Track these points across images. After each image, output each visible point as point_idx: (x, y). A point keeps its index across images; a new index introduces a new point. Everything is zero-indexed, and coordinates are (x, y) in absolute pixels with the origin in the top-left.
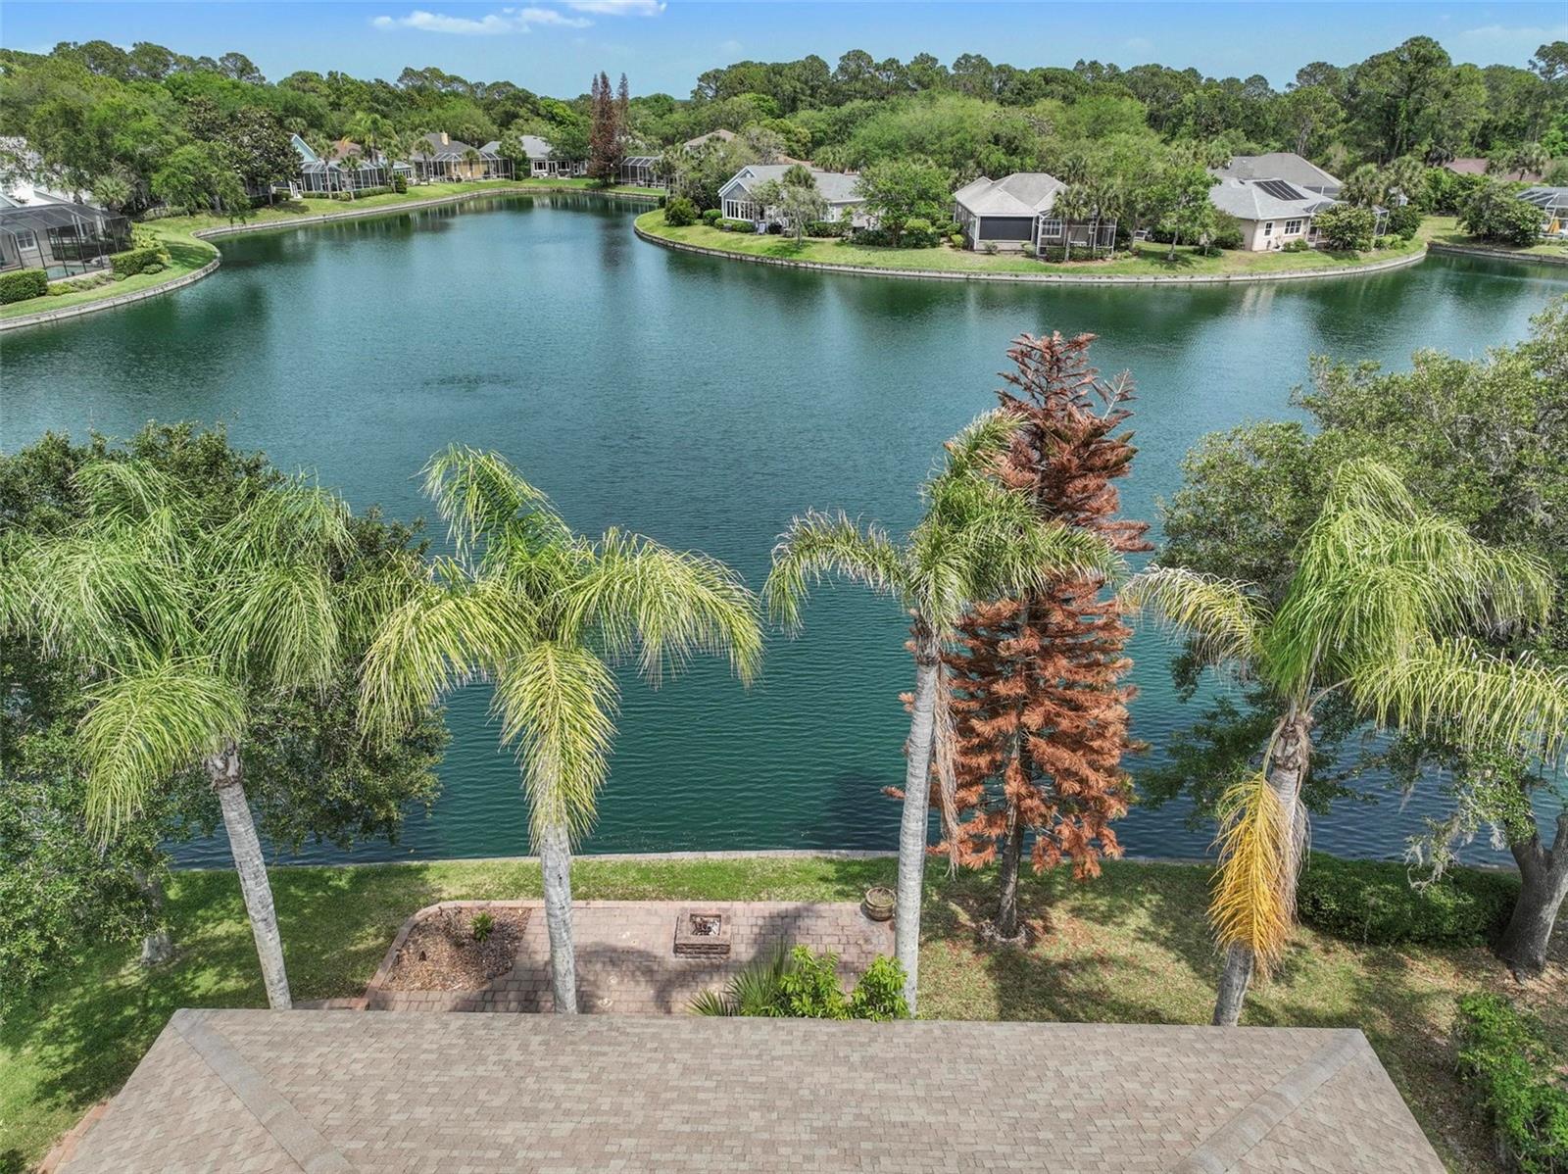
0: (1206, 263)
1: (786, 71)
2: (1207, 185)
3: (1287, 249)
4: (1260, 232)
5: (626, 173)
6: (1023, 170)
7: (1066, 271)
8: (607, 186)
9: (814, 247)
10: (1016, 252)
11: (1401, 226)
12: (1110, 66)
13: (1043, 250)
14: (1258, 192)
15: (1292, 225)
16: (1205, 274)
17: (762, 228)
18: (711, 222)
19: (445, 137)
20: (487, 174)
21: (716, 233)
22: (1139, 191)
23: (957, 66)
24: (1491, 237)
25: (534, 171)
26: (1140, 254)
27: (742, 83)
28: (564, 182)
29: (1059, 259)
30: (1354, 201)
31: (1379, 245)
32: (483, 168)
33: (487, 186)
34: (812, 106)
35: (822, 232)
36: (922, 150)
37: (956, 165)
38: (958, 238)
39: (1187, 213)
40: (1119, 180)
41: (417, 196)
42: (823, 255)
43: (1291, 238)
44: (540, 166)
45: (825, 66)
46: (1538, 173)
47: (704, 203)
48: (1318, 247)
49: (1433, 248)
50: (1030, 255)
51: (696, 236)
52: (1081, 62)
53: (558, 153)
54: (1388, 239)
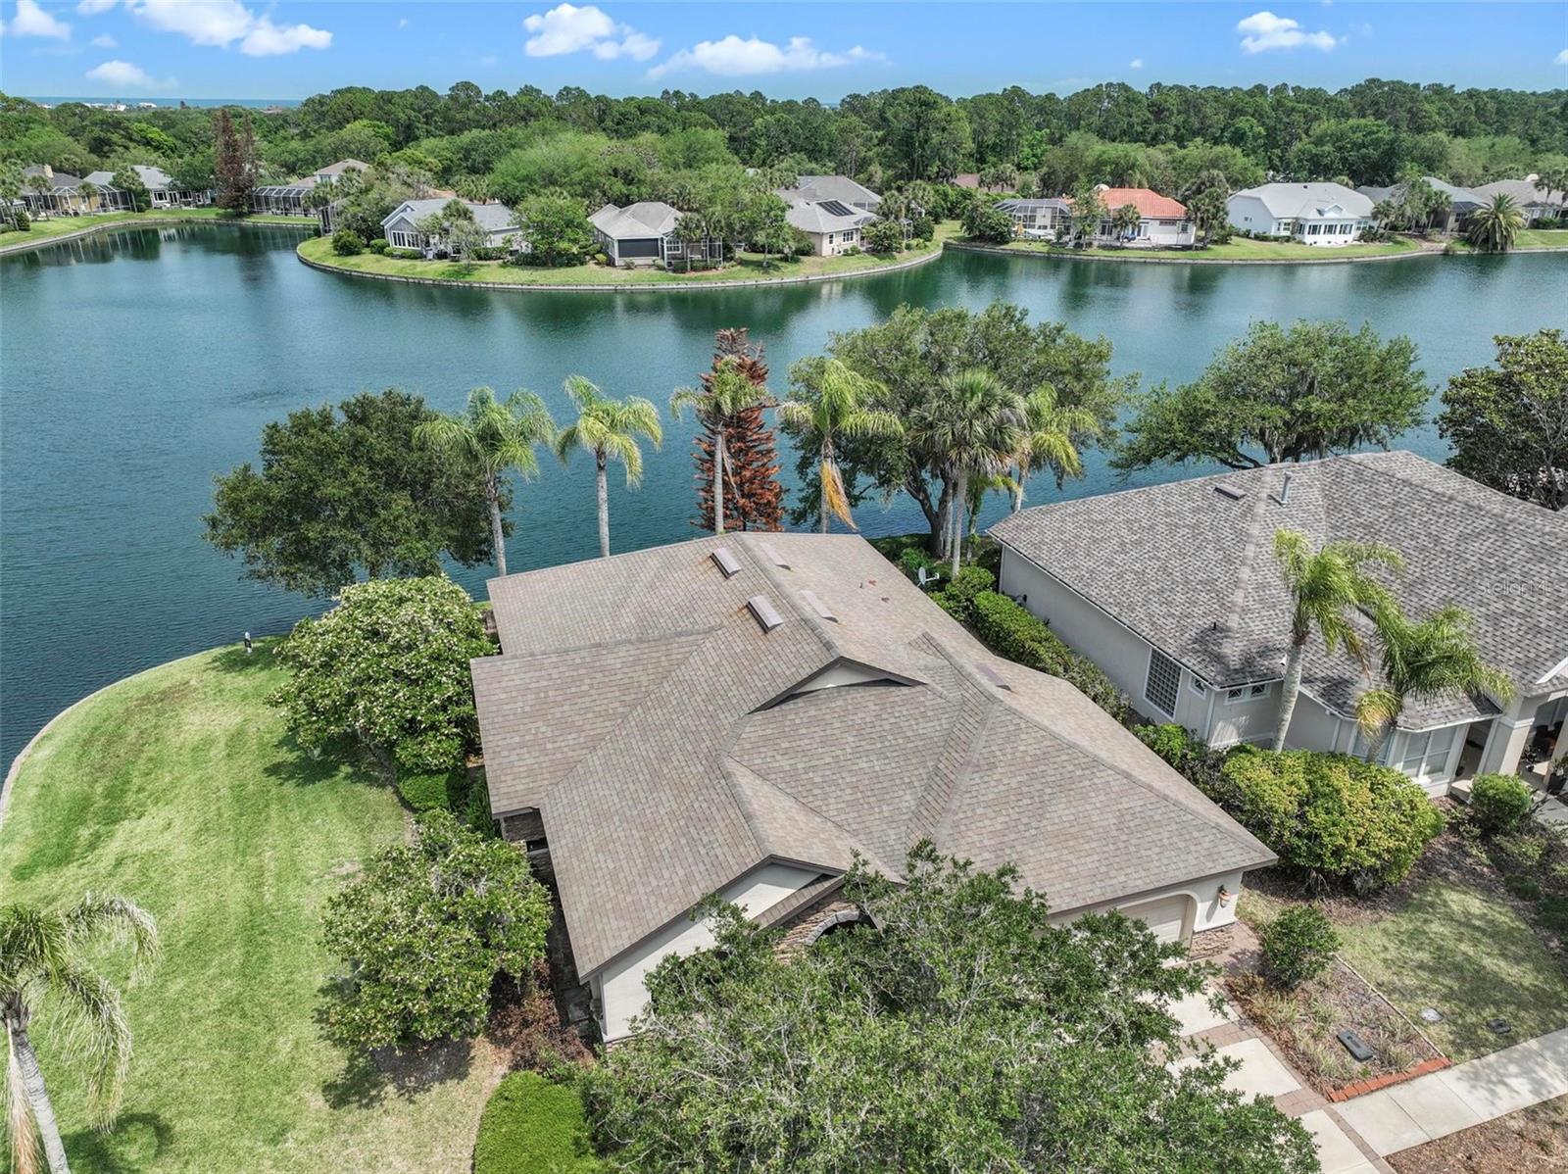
0: (791, 267)
1: (396, 99)
2: (783, 210)
3: (846, 254)
4: (826, 241)
5: (258, 203)
6: (641, 199)
7: (690, 279)
8: (241, 215)
9: (483, 270)
10: (650, 266)
11: (922, 232)
12: (691, 95)
13: (670, 264)
14: (821, 211)
15: (848, 235)
16: (791, 276)
17: (430, 256)
18: (380, 250)
19: (48, 169)
20: (103, 205)
21: (388, 261)
22: (735, 216)
23: (560, 95)
24: (981, 238)
25: (155, 202)
26: (743, 263)
27: (350, 109)
28: (189, 212)
29: (683, 270)
30: (886, 216)
31: (908, 247)
32: (98, 199)
33: (110, 219)
34: (429, 134)
35: (484, 256)
36: (554, 183)
37: (585, 195)
38: (600, 257)
39: (772, 231)
40: (719, 208)
41: (42, 233)
42: (491, 275)
43: (848, 245)
44: (161, 196)
45: (435, 95)
46: (1013, 186)
47: (368, 233)
48: (867, 251)
49: (946, 246)
50: (660, 268)
51: (367, 263)
52: (666, 92)
53: (178, 183)
54: (914, 242)
